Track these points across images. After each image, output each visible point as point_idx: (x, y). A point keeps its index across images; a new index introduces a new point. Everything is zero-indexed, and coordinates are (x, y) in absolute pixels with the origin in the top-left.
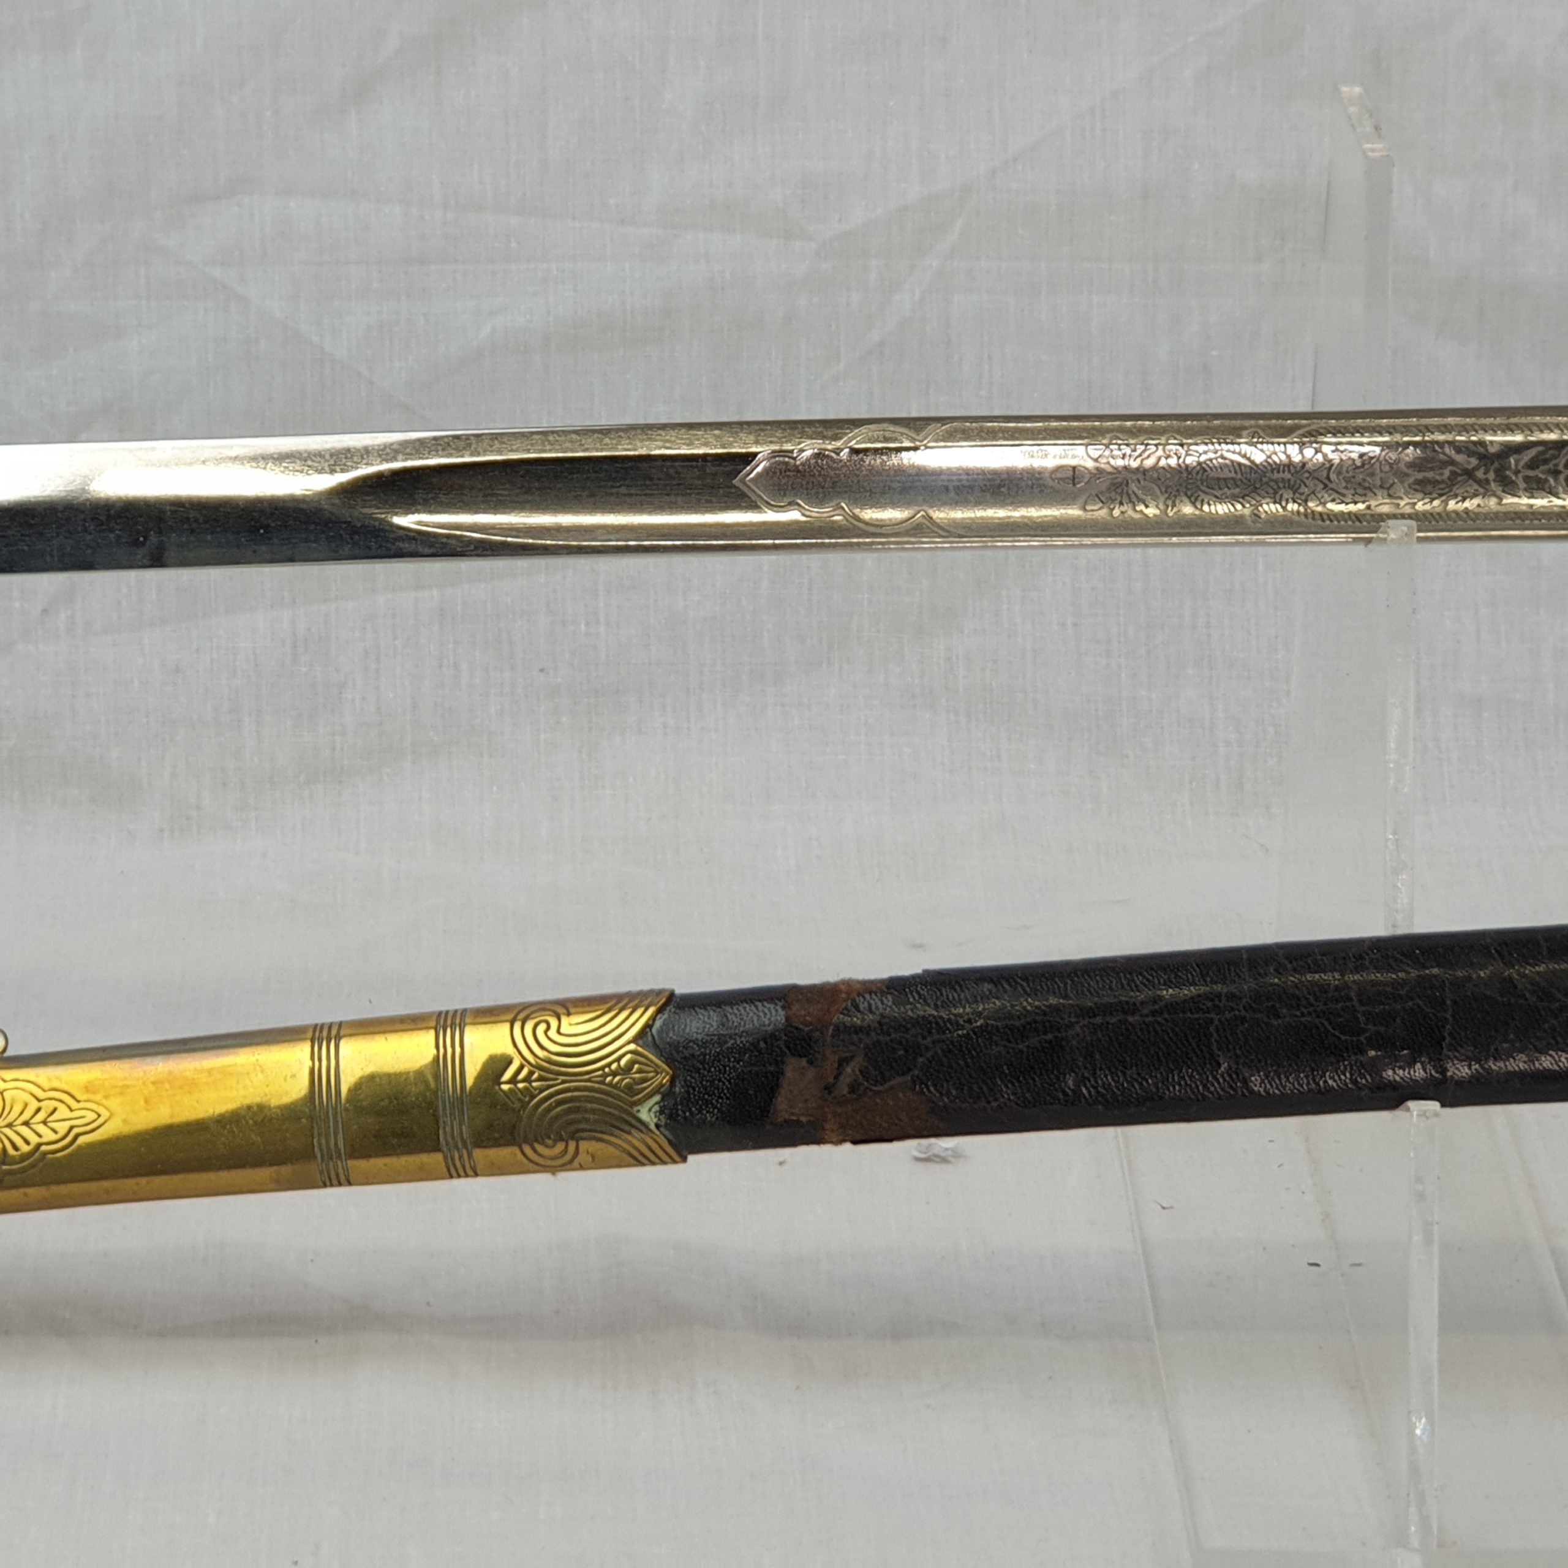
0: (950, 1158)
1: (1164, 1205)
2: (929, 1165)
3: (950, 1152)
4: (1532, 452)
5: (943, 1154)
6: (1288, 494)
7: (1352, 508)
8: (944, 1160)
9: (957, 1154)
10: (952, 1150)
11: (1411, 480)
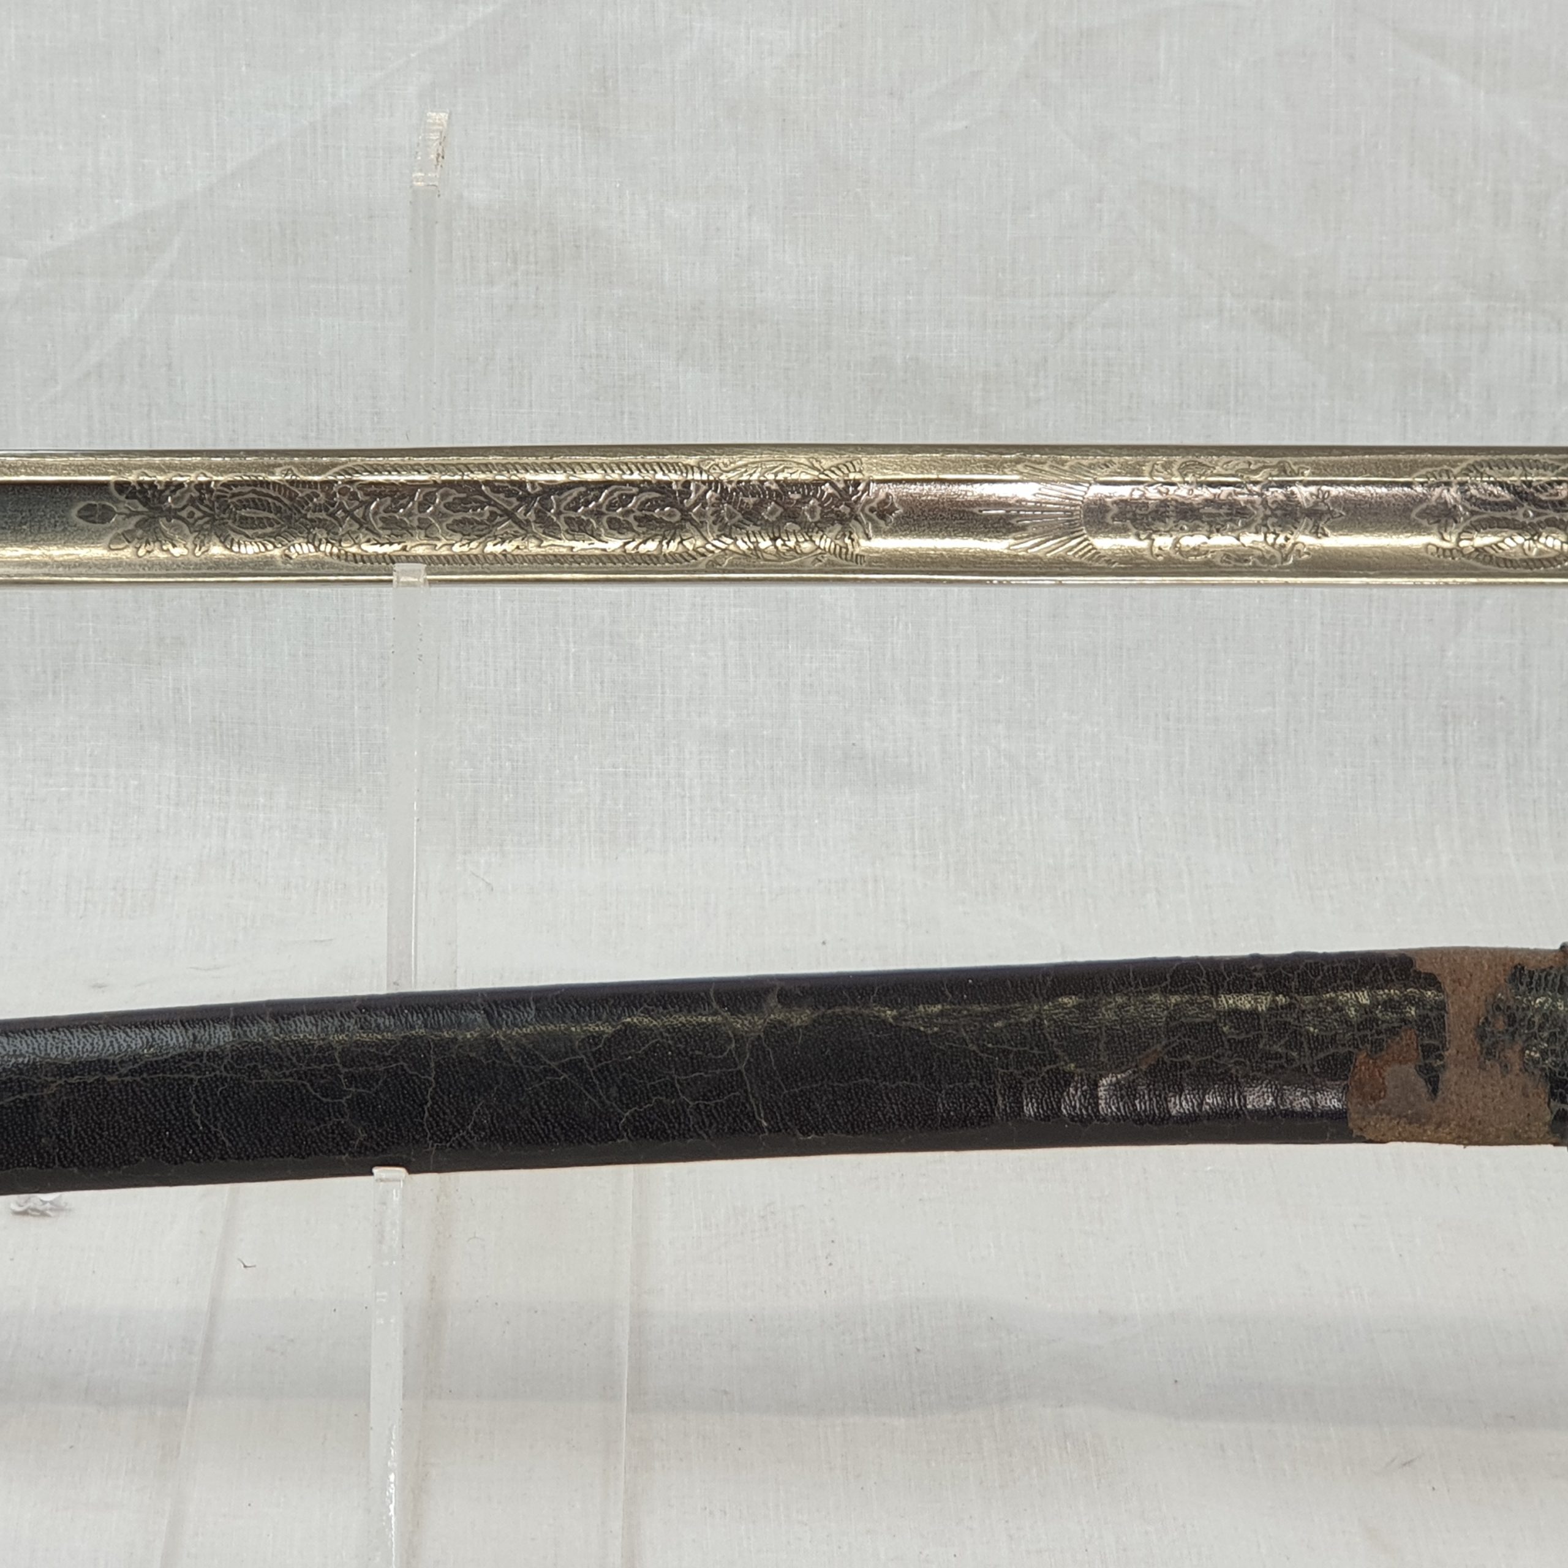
0: (48, 1212)
1: (246, 1264)
2: (26, 1218)
3: (48, 1205)
4: (575, 492)
5: (41, 1208)
6: (322, 534)
7: (387, 549)
8: (43, 1214)
9: (58, 1208)
10: (51, 1202)
11: (450, 521)
